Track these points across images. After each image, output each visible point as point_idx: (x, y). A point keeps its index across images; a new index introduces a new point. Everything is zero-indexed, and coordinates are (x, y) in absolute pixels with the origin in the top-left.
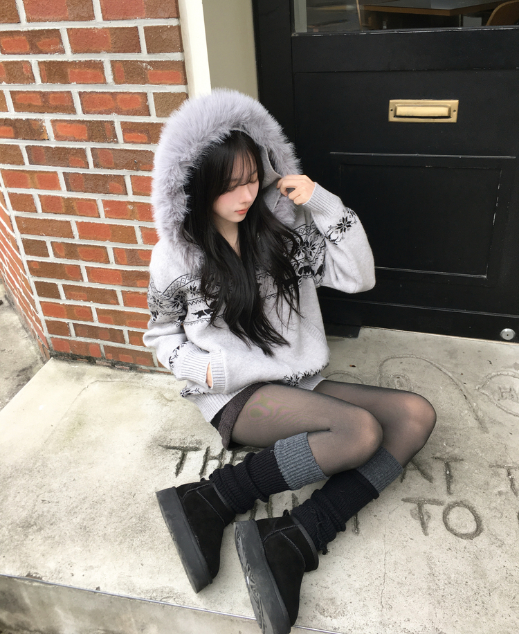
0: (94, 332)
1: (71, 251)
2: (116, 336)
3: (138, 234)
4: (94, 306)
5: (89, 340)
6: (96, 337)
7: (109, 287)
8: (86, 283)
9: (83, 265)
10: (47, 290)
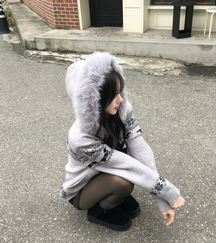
0: (62, 23)
1: (60, 9)
2: (65, 23)
3: (69, 5)
4: (62, 18)
5: (61, 25)
6: (62, 24)
7: (64, 15)
8: (61, 14)
9: (61, 11)
10: (56, 16)
